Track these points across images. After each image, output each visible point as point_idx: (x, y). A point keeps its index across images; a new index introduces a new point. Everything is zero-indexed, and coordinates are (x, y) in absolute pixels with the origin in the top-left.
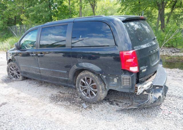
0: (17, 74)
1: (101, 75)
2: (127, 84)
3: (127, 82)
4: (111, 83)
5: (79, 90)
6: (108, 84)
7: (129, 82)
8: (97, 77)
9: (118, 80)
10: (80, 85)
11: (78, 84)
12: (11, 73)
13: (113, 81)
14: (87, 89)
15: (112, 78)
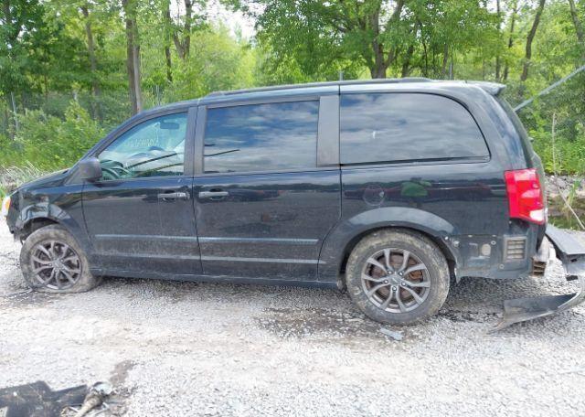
0: (66, 268)
1: (447, 238)
2: (517, 257)
3: (517, 252)
4: (473, 258)
5: (359, 292)
6: (464, 262)
7: (521, 252)
8: (428, 246)
9: (493, 248)
10: (365, 276)
11: (357, 274)
12: (39, 269)
13: (480, 254)
14: (389, 286)
15: (476, 245)
